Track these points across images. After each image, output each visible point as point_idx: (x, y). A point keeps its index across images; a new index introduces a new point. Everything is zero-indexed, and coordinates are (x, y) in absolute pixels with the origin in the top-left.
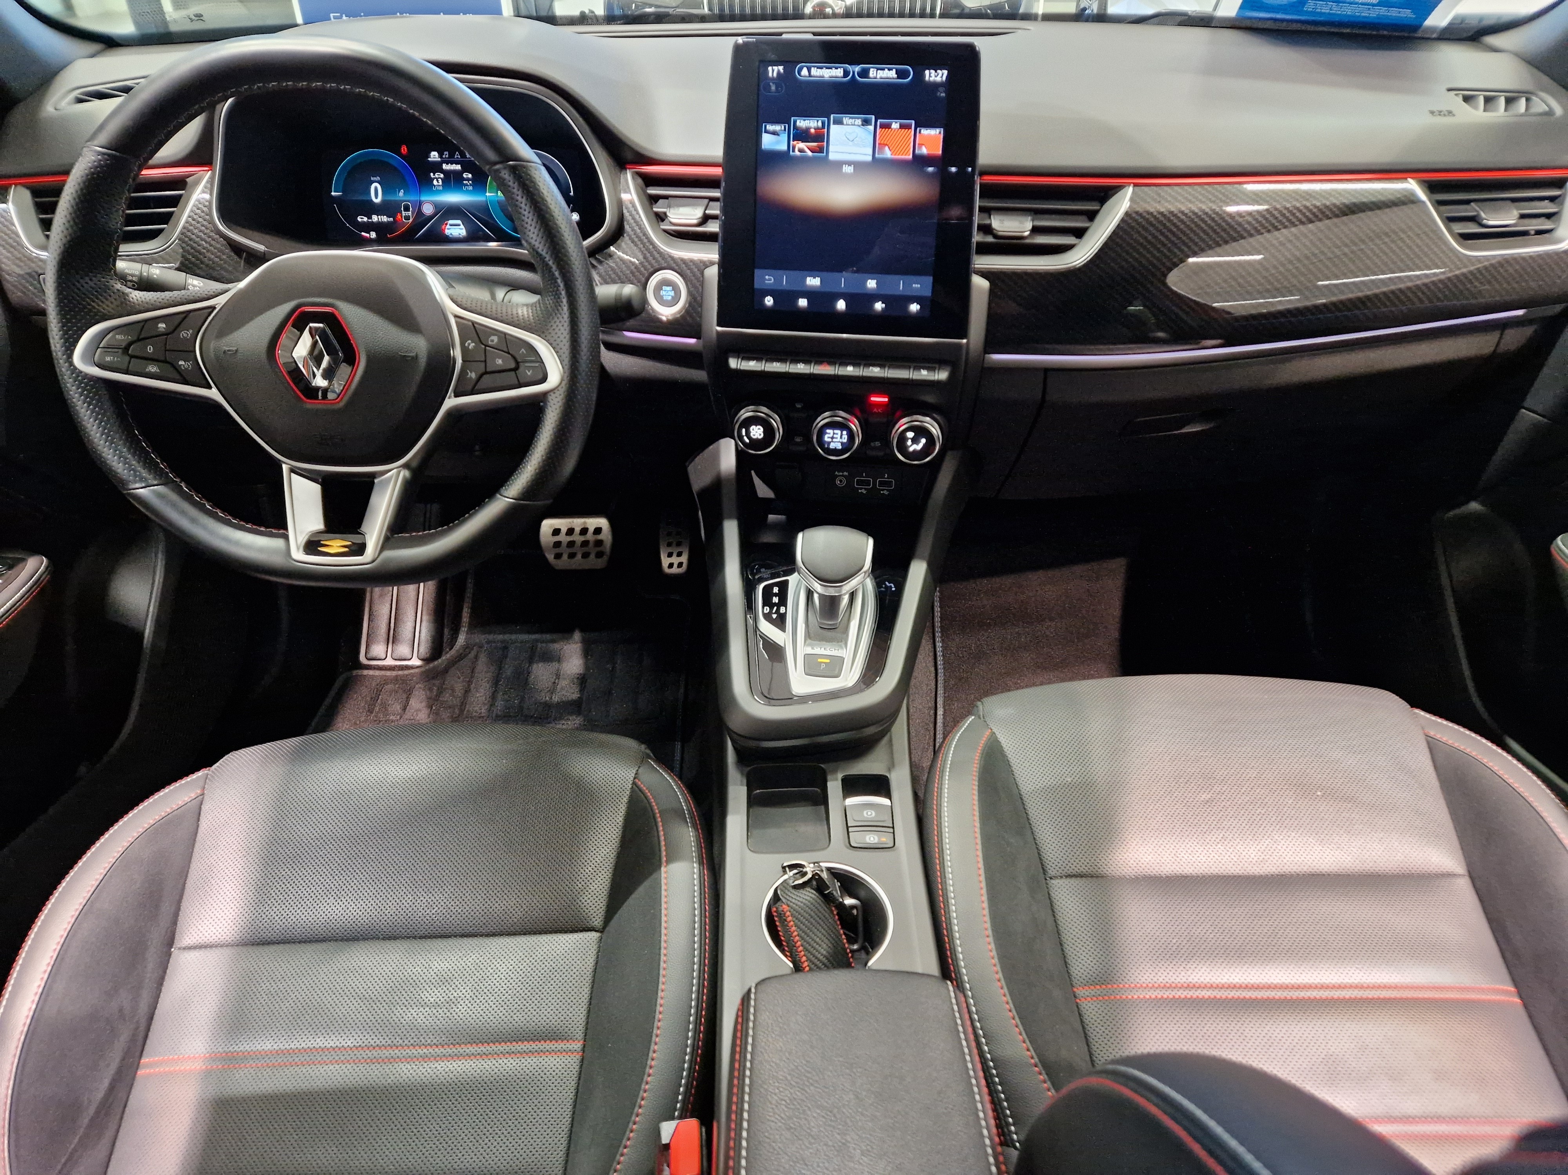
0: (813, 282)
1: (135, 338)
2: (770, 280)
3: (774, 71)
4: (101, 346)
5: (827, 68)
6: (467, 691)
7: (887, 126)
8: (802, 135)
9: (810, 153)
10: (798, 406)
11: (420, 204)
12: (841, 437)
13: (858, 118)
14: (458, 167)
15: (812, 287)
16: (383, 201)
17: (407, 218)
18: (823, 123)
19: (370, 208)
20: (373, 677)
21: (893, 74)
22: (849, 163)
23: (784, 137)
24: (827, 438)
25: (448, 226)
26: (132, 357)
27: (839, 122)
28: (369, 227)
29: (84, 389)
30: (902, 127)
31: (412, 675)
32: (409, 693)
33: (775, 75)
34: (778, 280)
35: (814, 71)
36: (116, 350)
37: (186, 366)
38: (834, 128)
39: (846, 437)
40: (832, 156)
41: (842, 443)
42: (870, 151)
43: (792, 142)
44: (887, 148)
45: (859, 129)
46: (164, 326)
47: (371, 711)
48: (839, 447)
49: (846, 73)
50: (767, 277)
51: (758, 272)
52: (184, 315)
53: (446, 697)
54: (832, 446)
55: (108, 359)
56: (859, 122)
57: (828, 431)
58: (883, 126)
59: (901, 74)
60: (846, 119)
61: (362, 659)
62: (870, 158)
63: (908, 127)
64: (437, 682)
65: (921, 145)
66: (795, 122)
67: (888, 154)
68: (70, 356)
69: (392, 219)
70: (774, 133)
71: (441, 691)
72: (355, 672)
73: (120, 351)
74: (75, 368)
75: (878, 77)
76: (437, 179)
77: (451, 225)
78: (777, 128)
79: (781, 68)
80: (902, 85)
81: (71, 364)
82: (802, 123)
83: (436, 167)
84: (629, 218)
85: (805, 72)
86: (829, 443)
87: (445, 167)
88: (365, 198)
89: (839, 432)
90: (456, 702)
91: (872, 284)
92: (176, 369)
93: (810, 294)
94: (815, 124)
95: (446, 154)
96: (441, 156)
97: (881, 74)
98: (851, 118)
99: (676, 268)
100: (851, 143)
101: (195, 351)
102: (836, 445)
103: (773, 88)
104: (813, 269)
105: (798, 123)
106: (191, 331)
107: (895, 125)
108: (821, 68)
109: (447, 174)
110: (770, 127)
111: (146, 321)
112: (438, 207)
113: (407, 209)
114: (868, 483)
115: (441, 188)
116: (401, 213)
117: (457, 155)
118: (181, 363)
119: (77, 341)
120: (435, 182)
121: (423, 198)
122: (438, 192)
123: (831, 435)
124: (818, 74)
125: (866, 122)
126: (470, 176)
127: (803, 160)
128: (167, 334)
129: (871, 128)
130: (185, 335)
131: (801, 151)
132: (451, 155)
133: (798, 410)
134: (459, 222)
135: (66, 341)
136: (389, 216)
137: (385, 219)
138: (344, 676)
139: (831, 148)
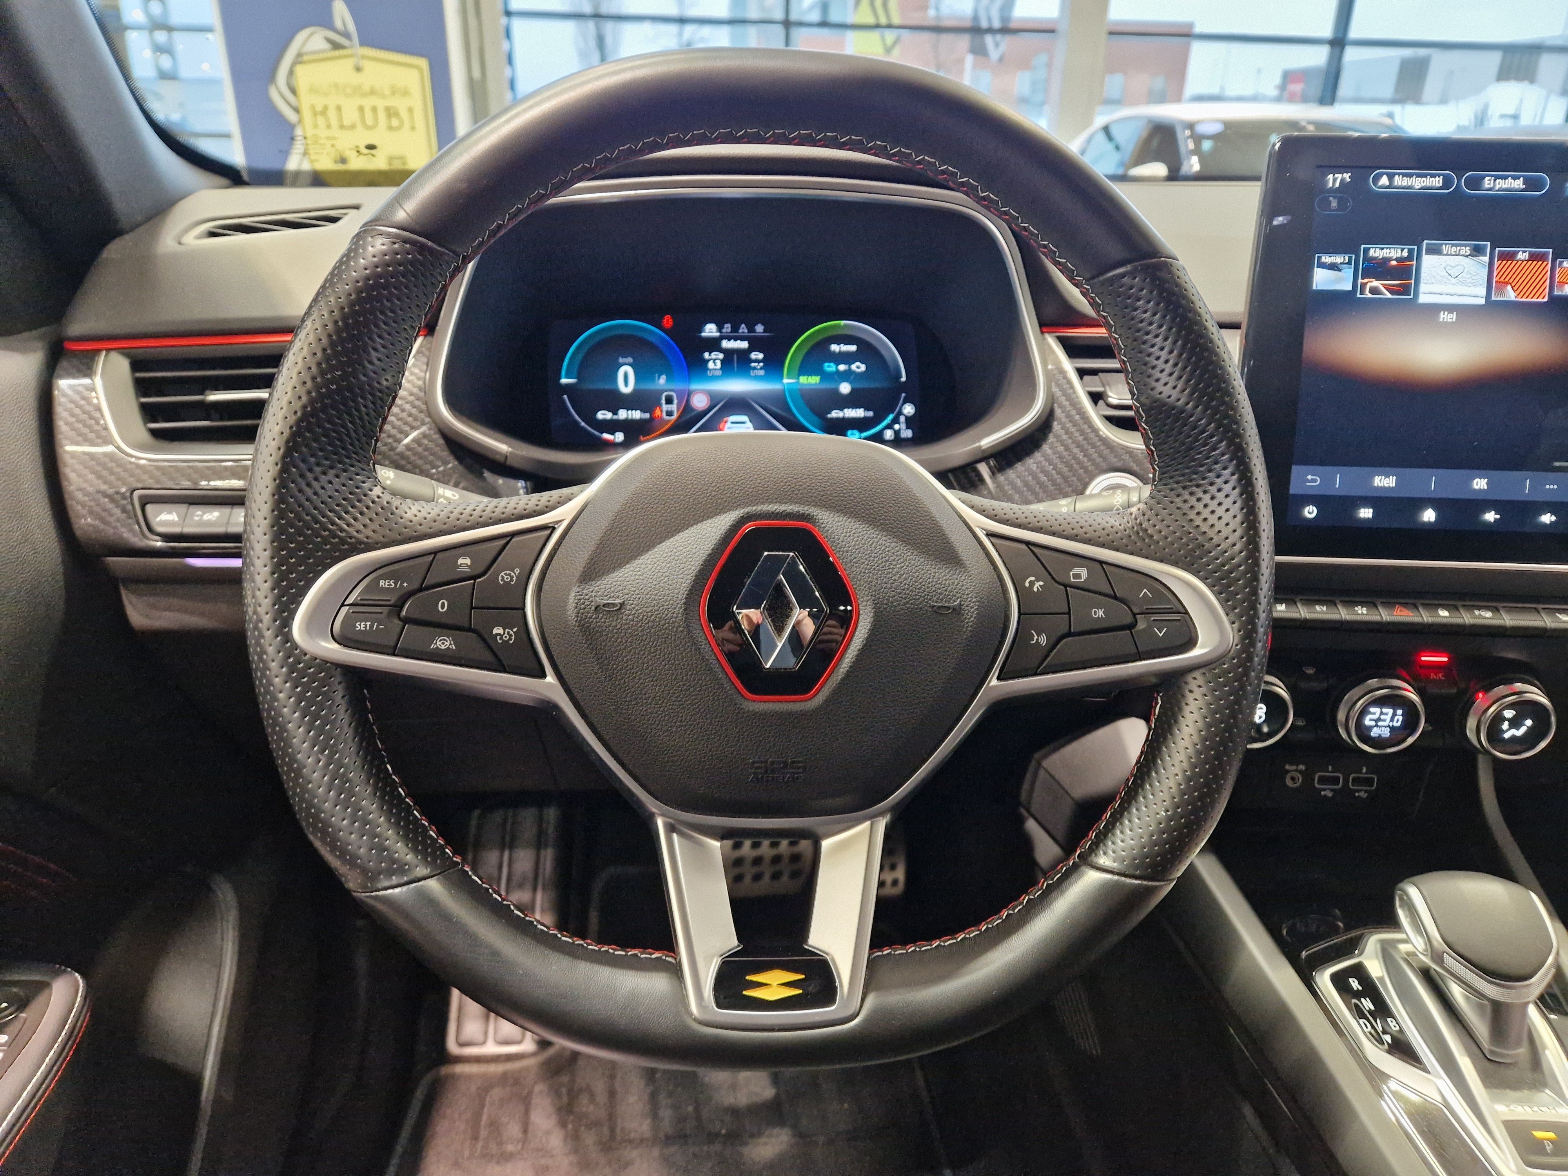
0: (1384, 482)
1: (416, 585)
2: (1315, 481)
3: (1334, 180)
4: (350, 601)
5: (1418, 175)
6: (612, 1094)
7: (1511, 256)
8: (1377, 269)
9: (1389, 295)
10: (1310, 671)
11: (689, 394)
12: (1392, 720)
13: (1466, 246)
14: (744, 345)
15: (1384, 489)
16: (635, 392)
17: (669, 413)
18: (1410, 251)
19: (616, 401)
20: (470, 1077)
21: (1519, 184)
22: (1449, 308)
23: (1349, 272)
24: (1368, 721)
25: (728, 425)
26: (406, 621)
27: (1435, 251)
28: (612, 426)
29: (307, 688)
30: (1533, 257)
31: (526, 1069)
32: (526, 1102)
33: (1337, 185)
34: (1327, 481)
35: (1398, 181)
36: (379, 609)
37: (506, 637)
38: (1428, 261)
39: (1401, 718)
40: (1423, 299)
41: (1392, 729)
42: (1483, 291)
43: (1360, 281)
44: (1509, 287)
45: (1467, 260)
46: (468, 561)
47: (475, 1138)
48: (1386, 733)
49: (1447, 183)
50: (1309, 477)
51: (1295, 469)
52: (503, 542)
53: (584, 1104)
54: (1375, 733)
55: (360, 626)
56: (1466, 250)
57: (1372, 710)
58: (1503, 257)
59: (1531, 184)
60: (1447, 247)
61: (452, 1046)
62: (1482, 301)
63: (1541, 258)
64: (565, 1079)
65: (1562, 284)
66: (1366, 251)
67: (1511, 295)
68: (286, 623)
69: (647, 416)
70: (1333, 267)
71: (573, 1095)
72: (444, 1070)
73: (385, 610)
74: (295, 646)
75: (1497, 187)
76: (714, 361)
77: (733, 423)
78: (1338, 259)
79: (1347, 176)
80: (1532, 198)
81: (288, 638)
82: (1377, 252)
83: (713, 345)
84: (1063, 399)
85: (1384, 181)
86: (1371, 728)
87: (725, 344)
88: (607, 386)
89: (1390, 711)
90: (602, 1113)
91: (1480, 484)
92: (487, 641)
93: (1377, 501)
94: (1399, 255)
95: (727, 328)
96: (720, 329)
97: (1501, 184)
98: (1453, 245)
99: (1135, 468)
100: (1453, 281)
101: (523, 608)
102: (1381, 731)
103: (1334, 204)
104: (1385, 463)
105: (1372, 253)
106: (517, 571)
107: (1522, 255)
108: (1410, 176)
109: (728, 353)
110: (1326, 259)
111: (435, 552)
112: (715, 399)
113: (669, 401)
114: (1336, 781)
115: (719, 373)
116: (660, 405)
117: (743, 329)
118: (498, 630)
119: (302, 592)
120: (711, 365)
121: (694, 386)
122: (714, 378)
123: (1375, 717)
124: (1404, 183)
125: (1477, 251)
126: (761, 356)
127: (1376, 305)
128: (475, 578)
129: (1486, 259)
130: (507, 579)
131: (1374, 291)
132: (735, 329)
133: (1309, 678)
134: (745, 418)
135: (283, 593)
136: (643, 411)
137: (636, 415)
138: (428, 1078)
139: (1423, 288)
